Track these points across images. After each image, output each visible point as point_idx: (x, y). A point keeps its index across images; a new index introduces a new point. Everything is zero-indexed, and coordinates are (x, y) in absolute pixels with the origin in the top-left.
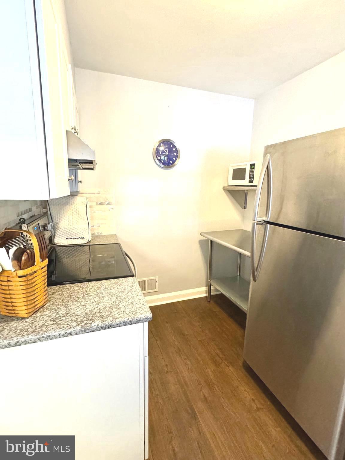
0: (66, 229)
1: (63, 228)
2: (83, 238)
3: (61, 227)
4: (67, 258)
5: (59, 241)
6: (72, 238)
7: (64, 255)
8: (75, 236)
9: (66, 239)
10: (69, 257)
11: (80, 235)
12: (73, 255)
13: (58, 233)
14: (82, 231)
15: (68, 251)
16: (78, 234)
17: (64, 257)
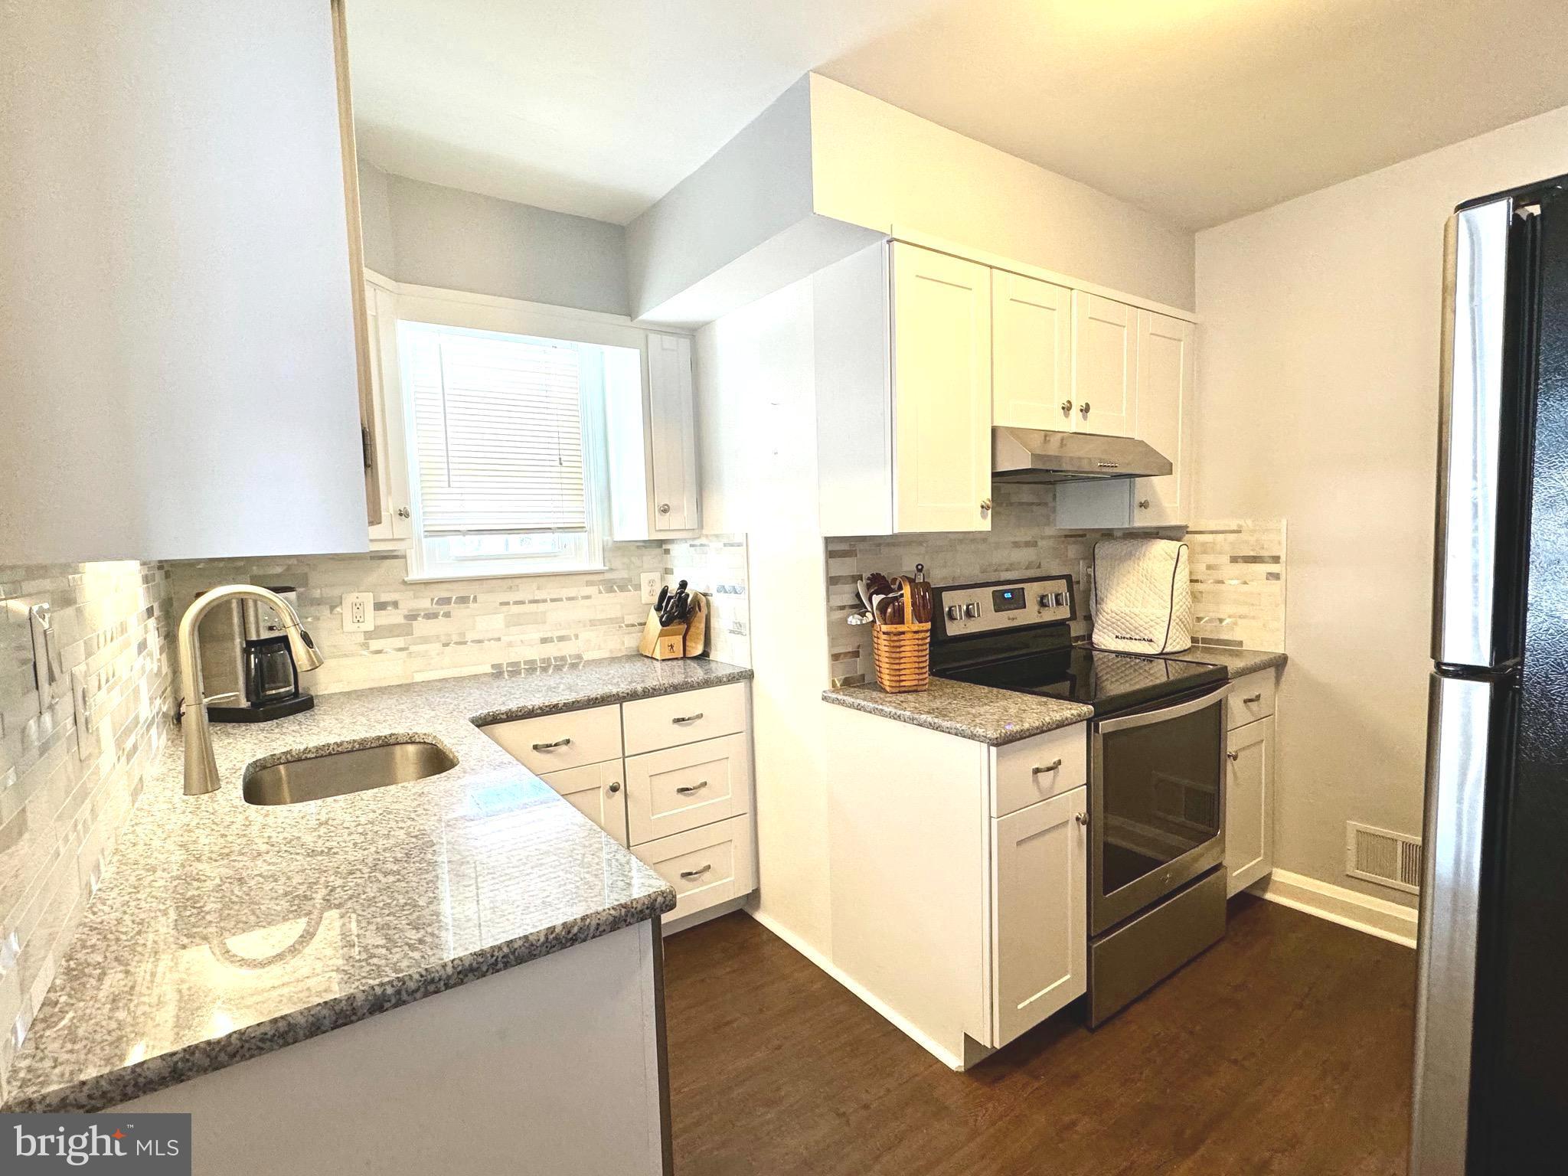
0: (1114, 615)
1: (1109, 612)
2: (1151, 641)
3: (1106, 609)
4: (1112, 682)
5: (1102, 640)
6: (1128, 636)
7: (1107, 673)
8: (1133, 633)
9: (1117, 637)
10: (1117, 681)
11: (1147, 632)
12: (1127, 678)
13: (1100, 621)
14: (1152, 623)
15: (1118, 668)
16: (1141, 629)
17: (1107, 679)
